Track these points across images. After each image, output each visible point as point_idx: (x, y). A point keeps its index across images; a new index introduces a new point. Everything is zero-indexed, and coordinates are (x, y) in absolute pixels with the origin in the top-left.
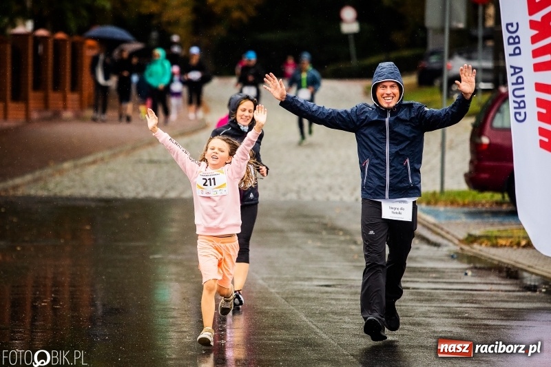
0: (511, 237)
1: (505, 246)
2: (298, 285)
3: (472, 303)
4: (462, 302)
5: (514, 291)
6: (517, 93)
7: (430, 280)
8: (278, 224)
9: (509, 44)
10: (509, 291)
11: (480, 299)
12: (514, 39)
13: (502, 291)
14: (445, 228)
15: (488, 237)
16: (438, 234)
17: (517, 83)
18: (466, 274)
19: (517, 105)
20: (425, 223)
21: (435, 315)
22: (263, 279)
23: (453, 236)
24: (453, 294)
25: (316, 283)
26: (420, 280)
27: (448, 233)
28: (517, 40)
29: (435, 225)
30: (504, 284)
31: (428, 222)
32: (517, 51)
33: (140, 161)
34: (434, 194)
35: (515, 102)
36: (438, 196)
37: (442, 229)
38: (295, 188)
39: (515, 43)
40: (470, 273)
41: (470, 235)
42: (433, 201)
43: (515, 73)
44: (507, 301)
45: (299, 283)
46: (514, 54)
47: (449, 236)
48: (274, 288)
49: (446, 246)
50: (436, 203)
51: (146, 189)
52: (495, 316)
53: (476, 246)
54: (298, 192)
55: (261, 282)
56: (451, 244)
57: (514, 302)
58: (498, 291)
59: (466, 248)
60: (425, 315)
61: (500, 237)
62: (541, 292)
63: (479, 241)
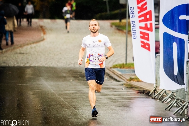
2: (65, 92)
3: (118, 96)
4: (115, 96)
5: (135, 93)
6: (134, 29)
7: (109, 91)
8: (64, 75)
9: (131, 14)
11: (122, 95)
12: (132, 12)
13: (131, 93)
14: (124, 76)
15: (136, 79)
16: (121, 78)
17: (133, 26)
18: (122, 89)
19: (133, 33)
20: (117, 74)
21: (104, 99)
22: (54, 90)
23: (126, 78)
24: (114, 94)
25: (71, 91)
26: (106, 91)
27: (124, 77)
28: (133, 13)
29: (120, 75)
30: (133, 92)
31: (118, 74)
32: (133, 16)
33: (17, 53)
34: (123, 64)
35: (133, 32)
36: (124, 65)
37: (122, 76)
38: (73, 63)
39: (132, 13)
40: (124, 89)
41: (130, 78)
42: (122, 67)
43: (133, 23)
44: (130, 96)
45: (65, 91)
46: (133, 17)
47: (124, 79)
48: (56, 92)
49: (122, 81)
50: (123, 68)
51: (18, 63)
52: (123, 99)
53: (132, 81)
54: (74, 64)
55: (53, 91)
56: (124, 81)
58: (129, 93)
59: (128, 82)
60: (101, 99)
62: (143, 93)
63: (133, 80)
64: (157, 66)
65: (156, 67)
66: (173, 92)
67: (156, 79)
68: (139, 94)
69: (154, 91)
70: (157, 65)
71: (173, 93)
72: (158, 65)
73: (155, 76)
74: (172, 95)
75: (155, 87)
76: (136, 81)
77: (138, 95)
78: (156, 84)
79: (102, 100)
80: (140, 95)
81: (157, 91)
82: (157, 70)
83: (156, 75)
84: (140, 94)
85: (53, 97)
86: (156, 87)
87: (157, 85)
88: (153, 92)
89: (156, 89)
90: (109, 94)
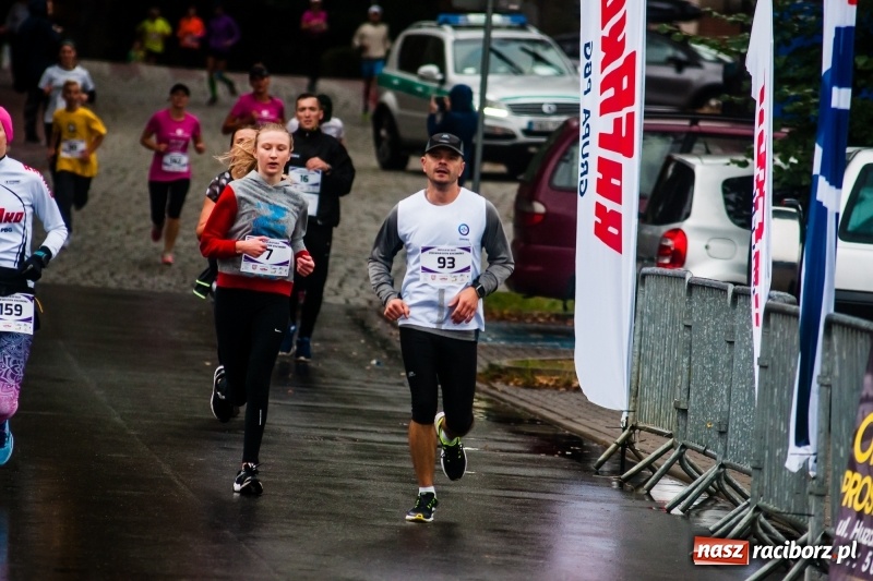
0: (557, 373)
1: (547, 386)
5: (520, 452)
7: (395, 430)
10: (514, 452)
13: (501, 451)
15: (519, 371)
26: (379, 429)
30: (511, 442)
41: (492, 367)
44: (499, 465)
48: (135, 429)
53: (499, 385)
55: (118, 419)
57: (510, 466)
58: (495, 450)
60: (359, 476)
61: (539, 372)
62: (563, 455)
63: (506, 377)
64: (642, 324)
65: (638, 332)
66: (722, 466)
67: (631, 390)
68: (543, 456)
69: (618, 445)
70: (642, 318)
71: (722, 470)
72: (646, 320)
73: (630, 373)
74: (717, 477)
75: (624, 429)
76: (516, 385)
77: (540, 461)
78: (632, 414)
79: (363, 482)
80: (548, 461)
81: (633, 450)
82: (640, 347)
83: (635, 370)
84: (550, 458)
85: (122, 455)
86: (634, 428)
87: (634, 420)
88: (616, 449)
89: (628, 437)
90: (395, 452)
